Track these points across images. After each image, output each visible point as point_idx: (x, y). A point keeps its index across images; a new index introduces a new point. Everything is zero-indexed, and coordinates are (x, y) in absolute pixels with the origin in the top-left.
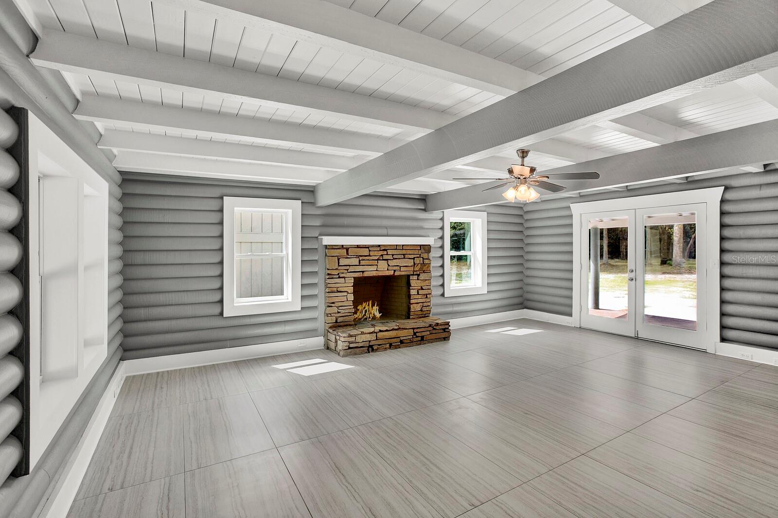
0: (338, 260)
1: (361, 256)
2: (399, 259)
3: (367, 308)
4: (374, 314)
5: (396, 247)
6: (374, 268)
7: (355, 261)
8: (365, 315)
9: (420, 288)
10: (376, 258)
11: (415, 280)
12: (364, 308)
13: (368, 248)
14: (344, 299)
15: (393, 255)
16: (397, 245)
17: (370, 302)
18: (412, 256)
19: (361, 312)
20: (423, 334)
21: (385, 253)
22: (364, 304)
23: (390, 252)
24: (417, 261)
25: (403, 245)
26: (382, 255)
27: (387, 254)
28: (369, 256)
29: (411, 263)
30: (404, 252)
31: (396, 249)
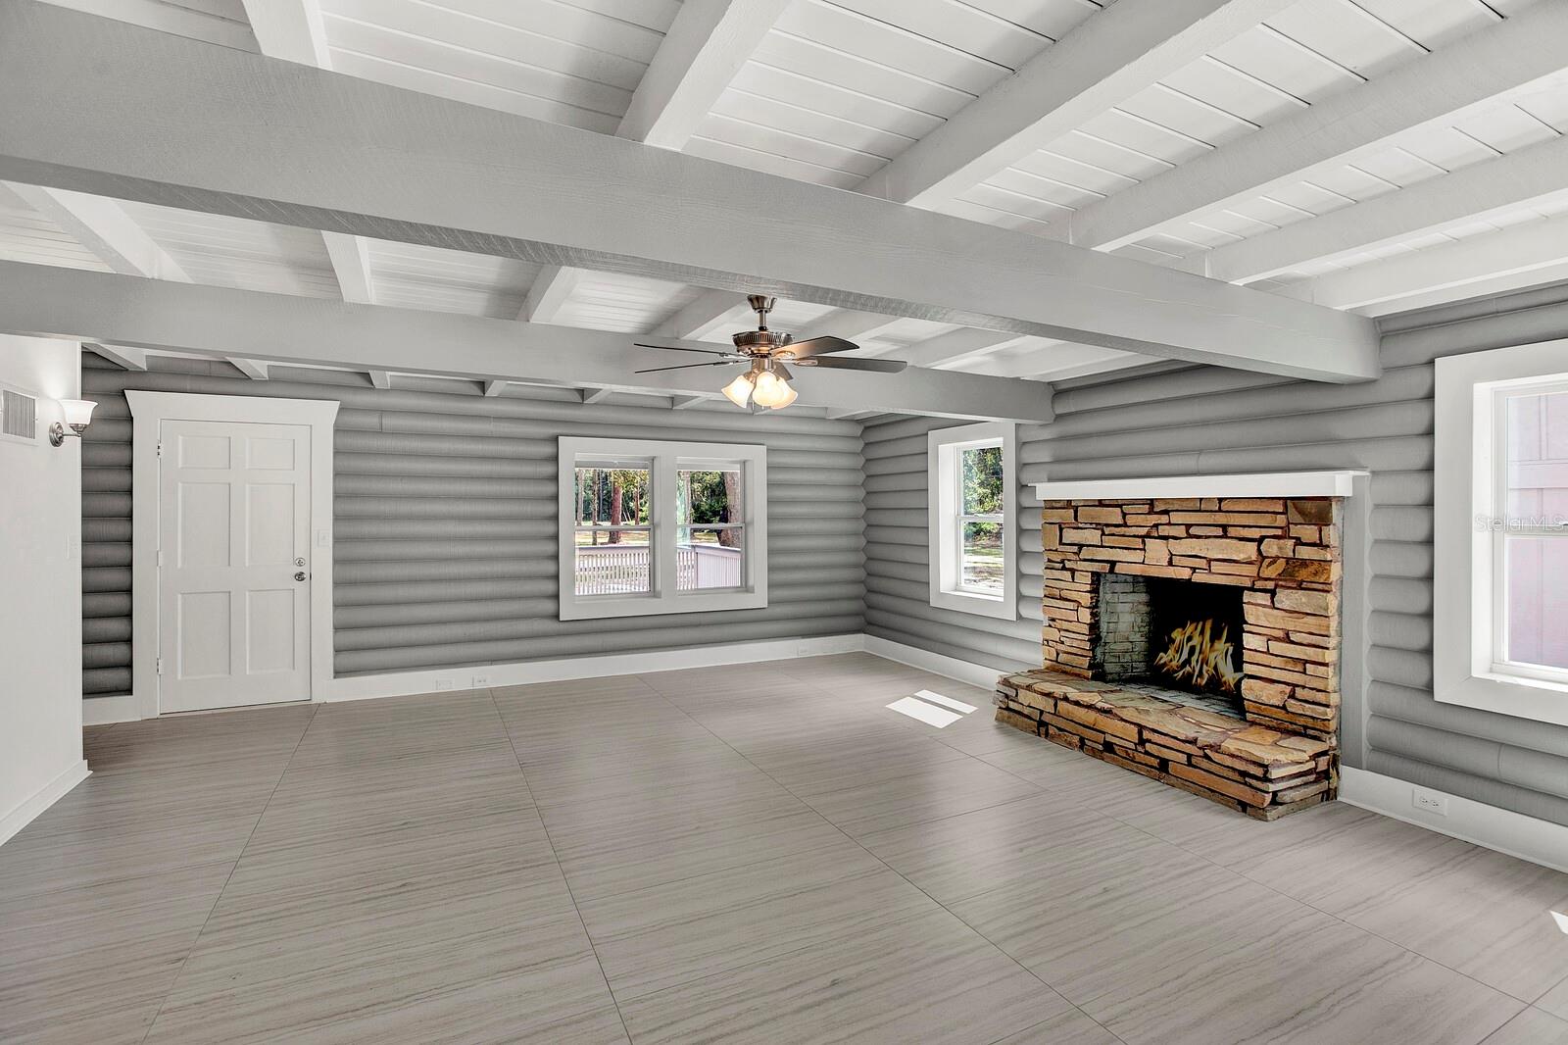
0: (1061, 530)
1: (1107, 525)
2: (1207, 537)
3: (1196, 641)
4: (1216, 668)
5: (1198, 505)
6: (1137, 556)
7: (1092, 536)
8: (1188, 662)
9: (1280, 634)
10: (1143, 531)
11: (1264, 606)
12: (1190, 639)
13: (1120, 506)
14: (1072, 616)
15: (1188, 526)
16: (1201, 499)
17: (1209, 625)
18: (1256, 533)
19: (1179, 650)
20: (1167, 754)
21: (1164, 519)
22: (1190, 629)
23: (1175, 518)
24: (1271, 548)
25: (1221, 500)
26: (1156, 526)
27: (1169, 524)
28: (1125, 525)
29: (1250, 550)
30: (1221, 519)
31: (1200, 511)
